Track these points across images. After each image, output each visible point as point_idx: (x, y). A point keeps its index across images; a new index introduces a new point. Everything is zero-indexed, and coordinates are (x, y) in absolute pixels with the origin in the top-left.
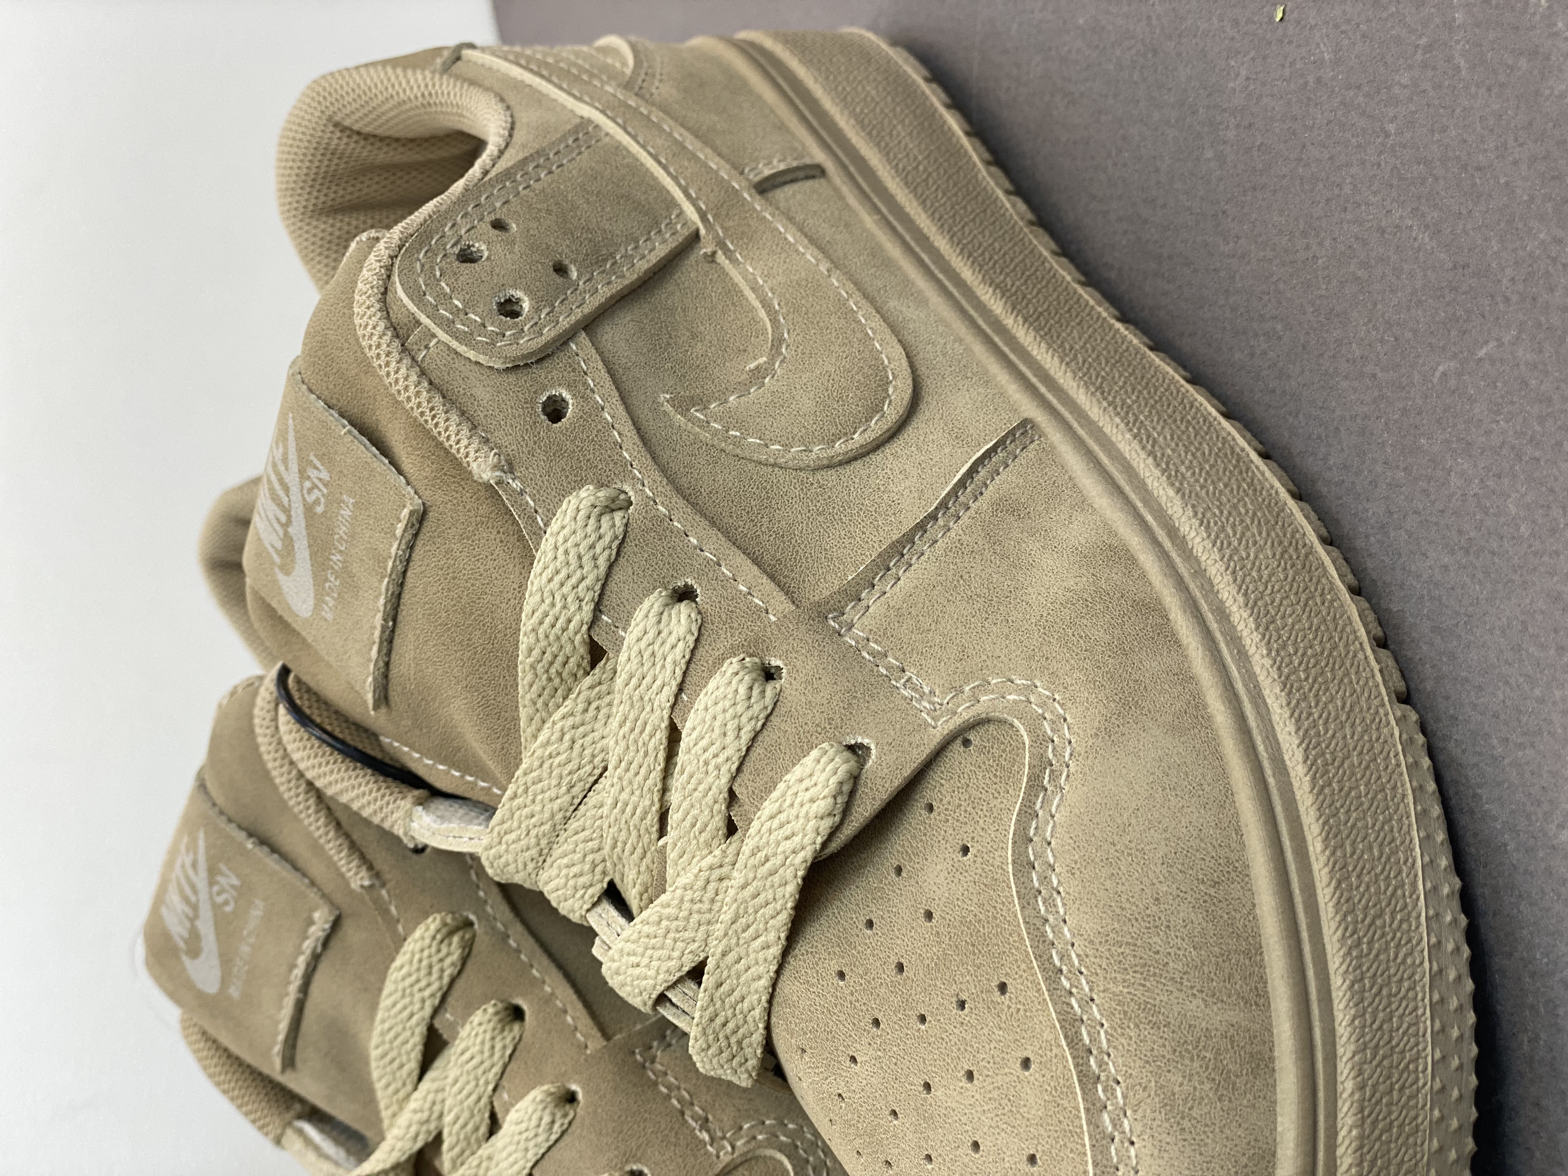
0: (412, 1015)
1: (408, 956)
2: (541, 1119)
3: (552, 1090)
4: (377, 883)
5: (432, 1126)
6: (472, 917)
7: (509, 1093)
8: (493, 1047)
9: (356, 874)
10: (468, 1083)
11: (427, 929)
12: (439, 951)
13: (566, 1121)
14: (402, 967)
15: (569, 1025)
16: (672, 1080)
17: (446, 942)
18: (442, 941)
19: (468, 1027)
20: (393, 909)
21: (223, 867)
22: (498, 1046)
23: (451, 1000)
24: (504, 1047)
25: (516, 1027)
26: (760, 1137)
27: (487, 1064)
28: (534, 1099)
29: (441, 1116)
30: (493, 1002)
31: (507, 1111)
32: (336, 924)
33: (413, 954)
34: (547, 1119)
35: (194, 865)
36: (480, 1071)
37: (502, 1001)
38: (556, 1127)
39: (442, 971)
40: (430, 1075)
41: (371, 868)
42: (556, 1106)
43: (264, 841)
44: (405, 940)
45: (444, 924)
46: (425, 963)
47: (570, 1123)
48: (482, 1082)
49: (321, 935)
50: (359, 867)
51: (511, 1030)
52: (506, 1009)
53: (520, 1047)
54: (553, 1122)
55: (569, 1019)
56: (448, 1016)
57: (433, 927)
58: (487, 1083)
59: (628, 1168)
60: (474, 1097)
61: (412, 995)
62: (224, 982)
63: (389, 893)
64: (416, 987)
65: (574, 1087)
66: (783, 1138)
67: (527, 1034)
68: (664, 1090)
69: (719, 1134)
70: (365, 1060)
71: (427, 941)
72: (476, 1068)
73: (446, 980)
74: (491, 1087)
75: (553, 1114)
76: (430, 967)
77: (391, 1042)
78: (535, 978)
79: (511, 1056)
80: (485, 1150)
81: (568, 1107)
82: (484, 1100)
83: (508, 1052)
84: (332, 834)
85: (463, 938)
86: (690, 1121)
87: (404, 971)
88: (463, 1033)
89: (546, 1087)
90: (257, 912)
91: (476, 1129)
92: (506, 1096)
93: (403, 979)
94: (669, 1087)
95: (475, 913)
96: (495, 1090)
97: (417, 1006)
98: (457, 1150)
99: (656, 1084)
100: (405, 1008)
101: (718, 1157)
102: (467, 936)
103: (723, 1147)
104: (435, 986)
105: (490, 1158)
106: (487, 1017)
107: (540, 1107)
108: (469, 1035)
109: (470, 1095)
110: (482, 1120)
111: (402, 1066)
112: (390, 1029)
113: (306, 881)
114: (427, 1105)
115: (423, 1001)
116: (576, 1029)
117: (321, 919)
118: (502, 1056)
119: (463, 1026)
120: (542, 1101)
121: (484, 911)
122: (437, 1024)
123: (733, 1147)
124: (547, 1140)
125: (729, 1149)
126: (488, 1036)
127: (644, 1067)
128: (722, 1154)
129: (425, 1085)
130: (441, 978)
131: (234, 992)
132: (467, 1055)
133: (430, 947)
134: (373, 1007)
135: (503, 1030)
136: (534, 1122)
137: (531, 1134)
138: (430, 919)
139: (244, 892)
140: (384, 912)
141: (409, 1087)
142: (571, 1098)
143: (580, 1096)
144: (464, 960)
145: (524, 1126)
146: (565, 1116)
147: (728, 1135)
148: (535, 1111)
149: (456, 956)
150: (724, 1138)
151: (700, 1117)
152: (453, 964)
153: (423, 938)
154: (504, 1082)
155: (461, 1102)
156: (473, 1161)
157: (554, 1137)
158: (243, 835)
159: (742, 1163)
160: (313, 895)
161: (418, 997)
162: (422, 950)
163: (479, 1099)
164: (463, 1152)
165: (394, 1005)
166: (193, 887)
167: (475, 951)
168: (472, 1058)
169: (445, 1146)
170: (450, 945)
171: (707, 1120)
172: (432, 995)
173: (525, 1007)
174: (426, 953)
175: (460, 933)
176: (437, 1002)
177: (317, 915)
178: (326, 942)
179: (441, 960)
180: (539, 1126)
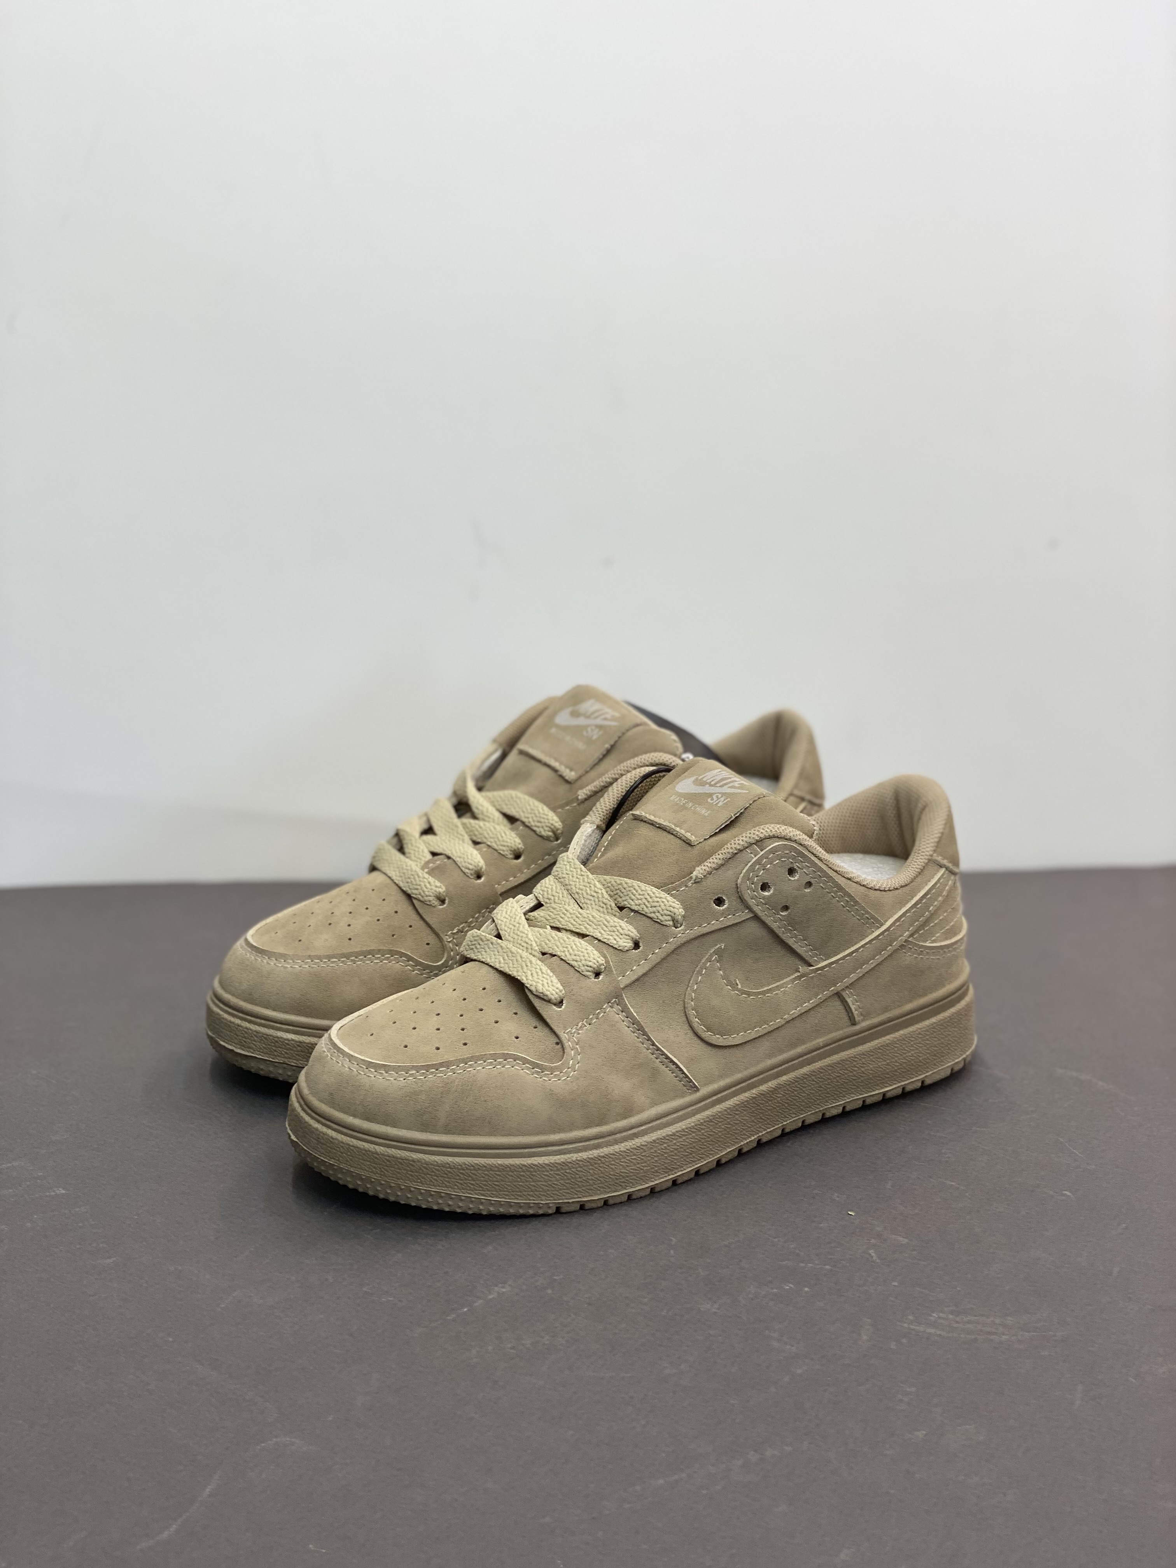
0: (523, 812)
1: (546, 813)
2: (471, 864)
3: (483, 870)
4: (579, 801)
5: (480, 816)
6: (559, 841)
7: (486, 851)
8: (504, 846)
9: (584, 793)
10: (493, 834)
11: (556, 822)
12: (547, 826)
13: (469, 875)
14: (543, 810)
15: (509, 878)
16: (481, 919)
17: (550, 830)
18: (550, 828)
19: (515, 836)
20: (568, 808)
21: (601, 733)
22: (504, 848)
23: (527, 829)
24: (504, 851)
25: (511, 856)
26: (452, 953)
27: (498, 843)
28: (479, 862)
29: (484, 820)
30: (523, 847)
31: (477, 850)
32: (567, 782)
33: (547, 815)
34: (471, 867)
35: (605, 719)
36: (496, 840)
37: (523, 851)
38: (467, 871)
39: (538, 827)
40: (501, 817)
41: (586, 799)
42: (476, 871)
43: (608, 752)
44: (554, 812)
45: (558, 829)
46: (542, 820)
47: (468, 876)
48: (492, 840)
49: (564, 774)
50: (587, 794)
51: (511, 854)
52: (520, 853)
53: (503, 857)
54: (469, 869)
55: (511, 879)
56: (521, 828)
57: (557, 825)
58: (491, 842)
59: (447, 899)
60: (487, 836)
61: (531, 813)
62: (558, 726)
63: (575, 806)
64: (533, 815)
65: (483, 879)
66: (450, 962)
67: (508, 861)
68: (477, 915)
69: (455, 936)
70: (514, 788)
71: (551, 822)
72: (498, 838)
73: (535, 828)
74: (489, 843)
75: (472, 870)
76: (541, 822)
77: (516, 802)
78: (531, 866)
79: (500, 853)
80: (467, 838)
81: (475, 876)
82: (485, 840)
83: (502, 852)
84: (602, 784)
85: (551, 837)
86: (462, 925)
87: (541, 811)
88: (513, 834)
89: (484, 867)
90: (581, 746)
91: (475, 835)
92: (485, 849)
93: (538, 810)
94: (478, 918)
95: (561, 843)
96: (489, 846)
97: (526, 815)
98: (469, 825)
99: (480, 912)
100: (527, 809)
101: (446, 935)
102: (551, 839)
103: (450, 938)
104: (533, 824)
105: (463, 840)
106: (517, 844)
107: (476, 865)
108: (511, 836)
109: (488, 834)
110: (478, 838)
111: (506, 805)
112: (521, 802)
113: (588, 769)
114: (489, 815)
115: (528, 818)
116: (507, 881)
117: (570, 775)
118: (501, 850)
119: (516, 834)
120: (478, 865)
121: (561, 847)
122: (519, 823)
123: (449, 942)
124: (463, 866)
125: (449, 940)
126: (509, 844)
127: (487, 908)
128: (447, 937)
129: (497, 815)
130: (536, 826)
131: (553, 730)
132: (503, 835)
133: (549, 823)
134: (532, 795)
135: (511, 851)
136: (470, 861)
137: (466, 860)
138: (560, 823)
139: (589, 741)
140: (567, 804)
141: (498, 807)
142: (479, 877)
143: (479, 881)
144: (541, 837)
145: (470, 857)
146: (471, 874)
147: (454, 940)
148: (475, 862)
149: (543, 833)
150: (454, 939)
151: (463, 929)
152: (540, 832)
153: (553, 820)
154: (490, 850)
155: (486, 830)
156: (463, 833)
157: (463, 869)
158: (612, 743)
159: (443, 945)
160: (581, 772)
161: (530, 816)
162: (548, 819)
163: (486, 838)
164: (468, 828)
165: (529, 805)
166: (596, 718)
167: (545, 841)
168: (502, 837)
169: (472, 821)
170: (549, 831)
171: (462, 932)
172: (529, 822)
173: (520, 860)
174: (546, 821)
175: (553, 836)
176: (527, 824)
177: (573, 773)
178: (561, 776)
179: (543, 827)
180: (469, 863)
